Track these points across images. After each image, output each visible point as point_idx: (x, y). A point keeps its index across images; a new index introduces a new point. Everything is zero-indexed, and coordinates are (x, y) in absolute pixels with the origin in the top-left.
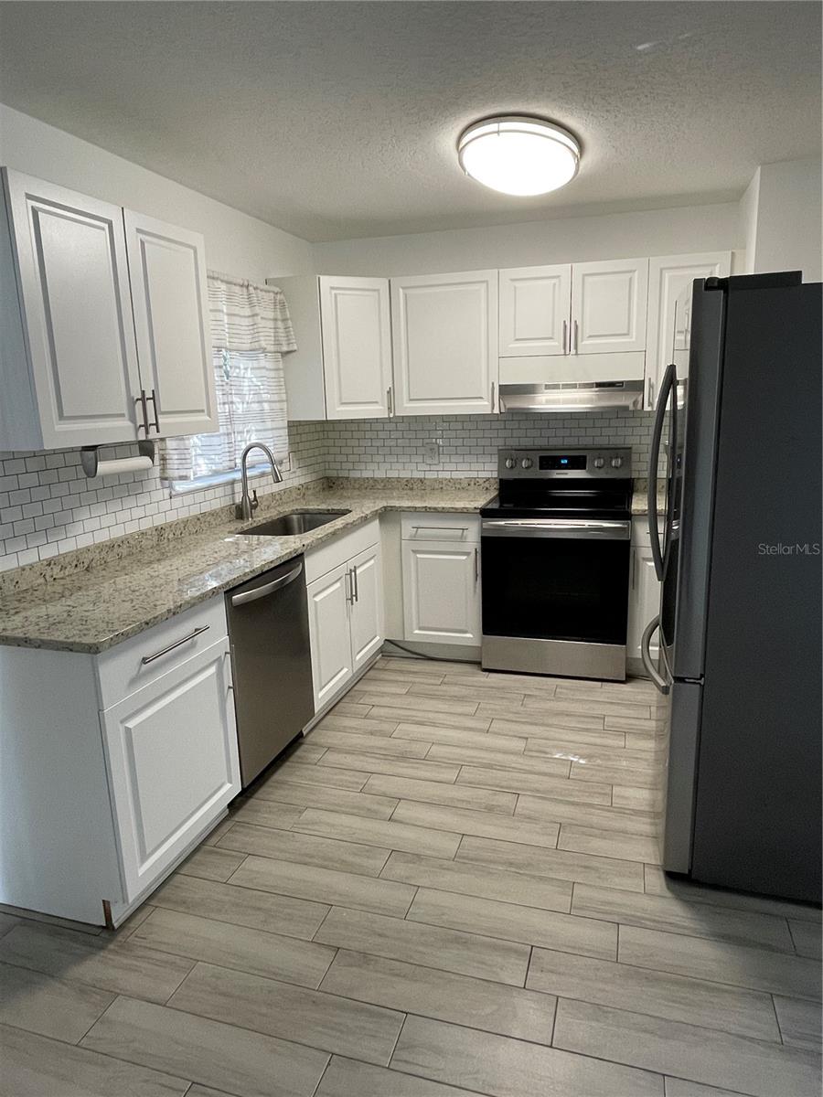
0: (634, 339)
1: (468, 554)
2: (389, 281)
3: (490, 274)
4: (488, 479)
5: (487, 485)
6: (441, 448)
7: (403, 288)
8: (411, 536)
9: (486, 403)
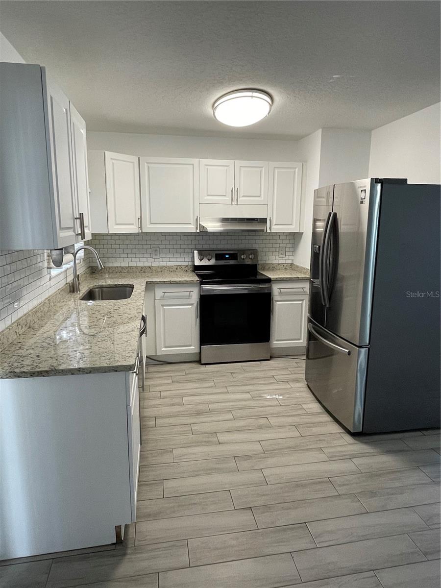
0: (262, 199)
1: (192, 304)
2: (139, 158)
3: (195, 161)
4: (187, 266)
5: (186, 269)
6: (161, 250)
7: (147, 163)
8: (161, 297)
9: (193, 226)
